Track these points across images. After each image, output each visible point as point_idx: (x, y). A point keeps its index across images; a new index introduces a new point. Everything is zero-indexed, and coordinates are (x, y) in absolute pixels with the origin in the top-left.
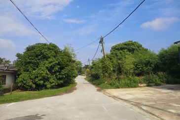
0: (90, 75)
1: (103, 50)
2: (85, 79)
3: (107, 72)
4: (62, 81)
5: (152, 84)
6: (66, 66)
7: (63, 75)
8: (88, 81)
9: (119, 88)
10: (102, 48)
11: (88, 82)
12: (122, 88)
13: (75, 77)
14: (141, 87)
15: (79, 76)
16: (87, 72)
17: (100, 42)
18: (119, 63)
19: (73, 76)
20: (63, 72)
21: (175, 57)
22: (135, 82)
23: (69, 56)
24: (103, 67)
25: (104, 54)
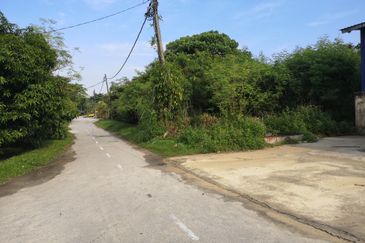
0: (108, 116)
1: (156, 40)
2: (96, 123)
3: (167, 104)
4: (18, 134)
5: (296, 137)
6: (34, 82)
7: (22, 110)
8: (107, 129)
9: (214, 151)
10: (153, 34)
11: (107, 133)
12: (224, 150)
13: (69, 119)
14: (272, 146)
15: (80, 118)
16: (99, 109)
17: (147, 14)
18: (194, 83)
19: (63, 118)
20: (23, 100)
21: (334, 68)
22: (255, 132)
23: (43, 48)
24: (157, 91)
25: (159, 51)
